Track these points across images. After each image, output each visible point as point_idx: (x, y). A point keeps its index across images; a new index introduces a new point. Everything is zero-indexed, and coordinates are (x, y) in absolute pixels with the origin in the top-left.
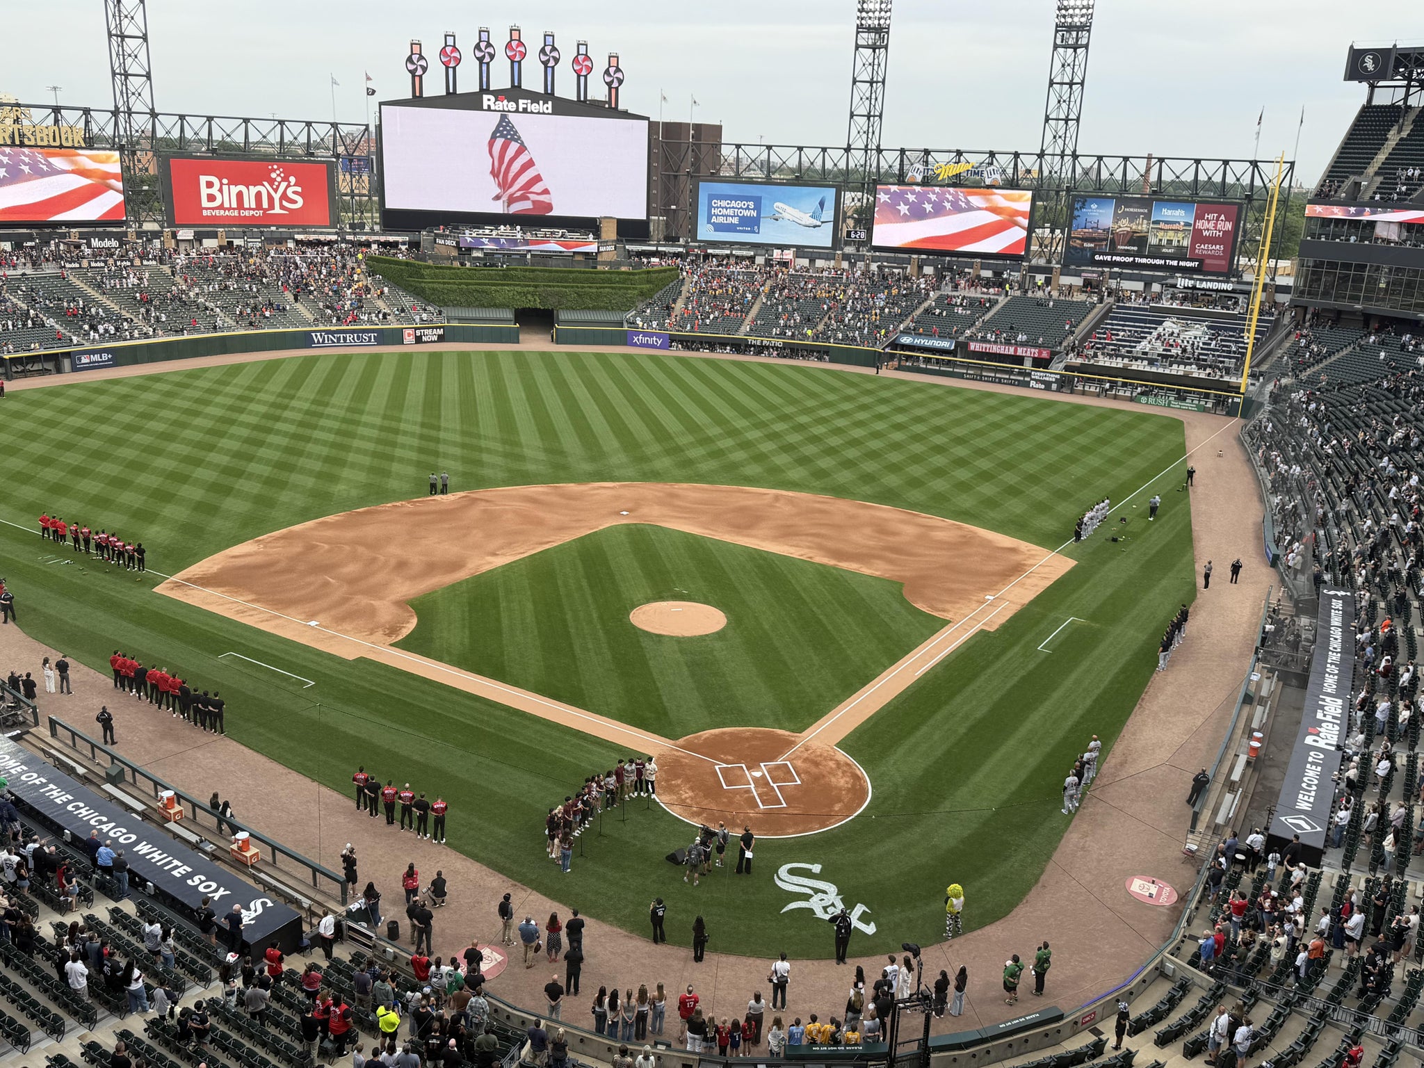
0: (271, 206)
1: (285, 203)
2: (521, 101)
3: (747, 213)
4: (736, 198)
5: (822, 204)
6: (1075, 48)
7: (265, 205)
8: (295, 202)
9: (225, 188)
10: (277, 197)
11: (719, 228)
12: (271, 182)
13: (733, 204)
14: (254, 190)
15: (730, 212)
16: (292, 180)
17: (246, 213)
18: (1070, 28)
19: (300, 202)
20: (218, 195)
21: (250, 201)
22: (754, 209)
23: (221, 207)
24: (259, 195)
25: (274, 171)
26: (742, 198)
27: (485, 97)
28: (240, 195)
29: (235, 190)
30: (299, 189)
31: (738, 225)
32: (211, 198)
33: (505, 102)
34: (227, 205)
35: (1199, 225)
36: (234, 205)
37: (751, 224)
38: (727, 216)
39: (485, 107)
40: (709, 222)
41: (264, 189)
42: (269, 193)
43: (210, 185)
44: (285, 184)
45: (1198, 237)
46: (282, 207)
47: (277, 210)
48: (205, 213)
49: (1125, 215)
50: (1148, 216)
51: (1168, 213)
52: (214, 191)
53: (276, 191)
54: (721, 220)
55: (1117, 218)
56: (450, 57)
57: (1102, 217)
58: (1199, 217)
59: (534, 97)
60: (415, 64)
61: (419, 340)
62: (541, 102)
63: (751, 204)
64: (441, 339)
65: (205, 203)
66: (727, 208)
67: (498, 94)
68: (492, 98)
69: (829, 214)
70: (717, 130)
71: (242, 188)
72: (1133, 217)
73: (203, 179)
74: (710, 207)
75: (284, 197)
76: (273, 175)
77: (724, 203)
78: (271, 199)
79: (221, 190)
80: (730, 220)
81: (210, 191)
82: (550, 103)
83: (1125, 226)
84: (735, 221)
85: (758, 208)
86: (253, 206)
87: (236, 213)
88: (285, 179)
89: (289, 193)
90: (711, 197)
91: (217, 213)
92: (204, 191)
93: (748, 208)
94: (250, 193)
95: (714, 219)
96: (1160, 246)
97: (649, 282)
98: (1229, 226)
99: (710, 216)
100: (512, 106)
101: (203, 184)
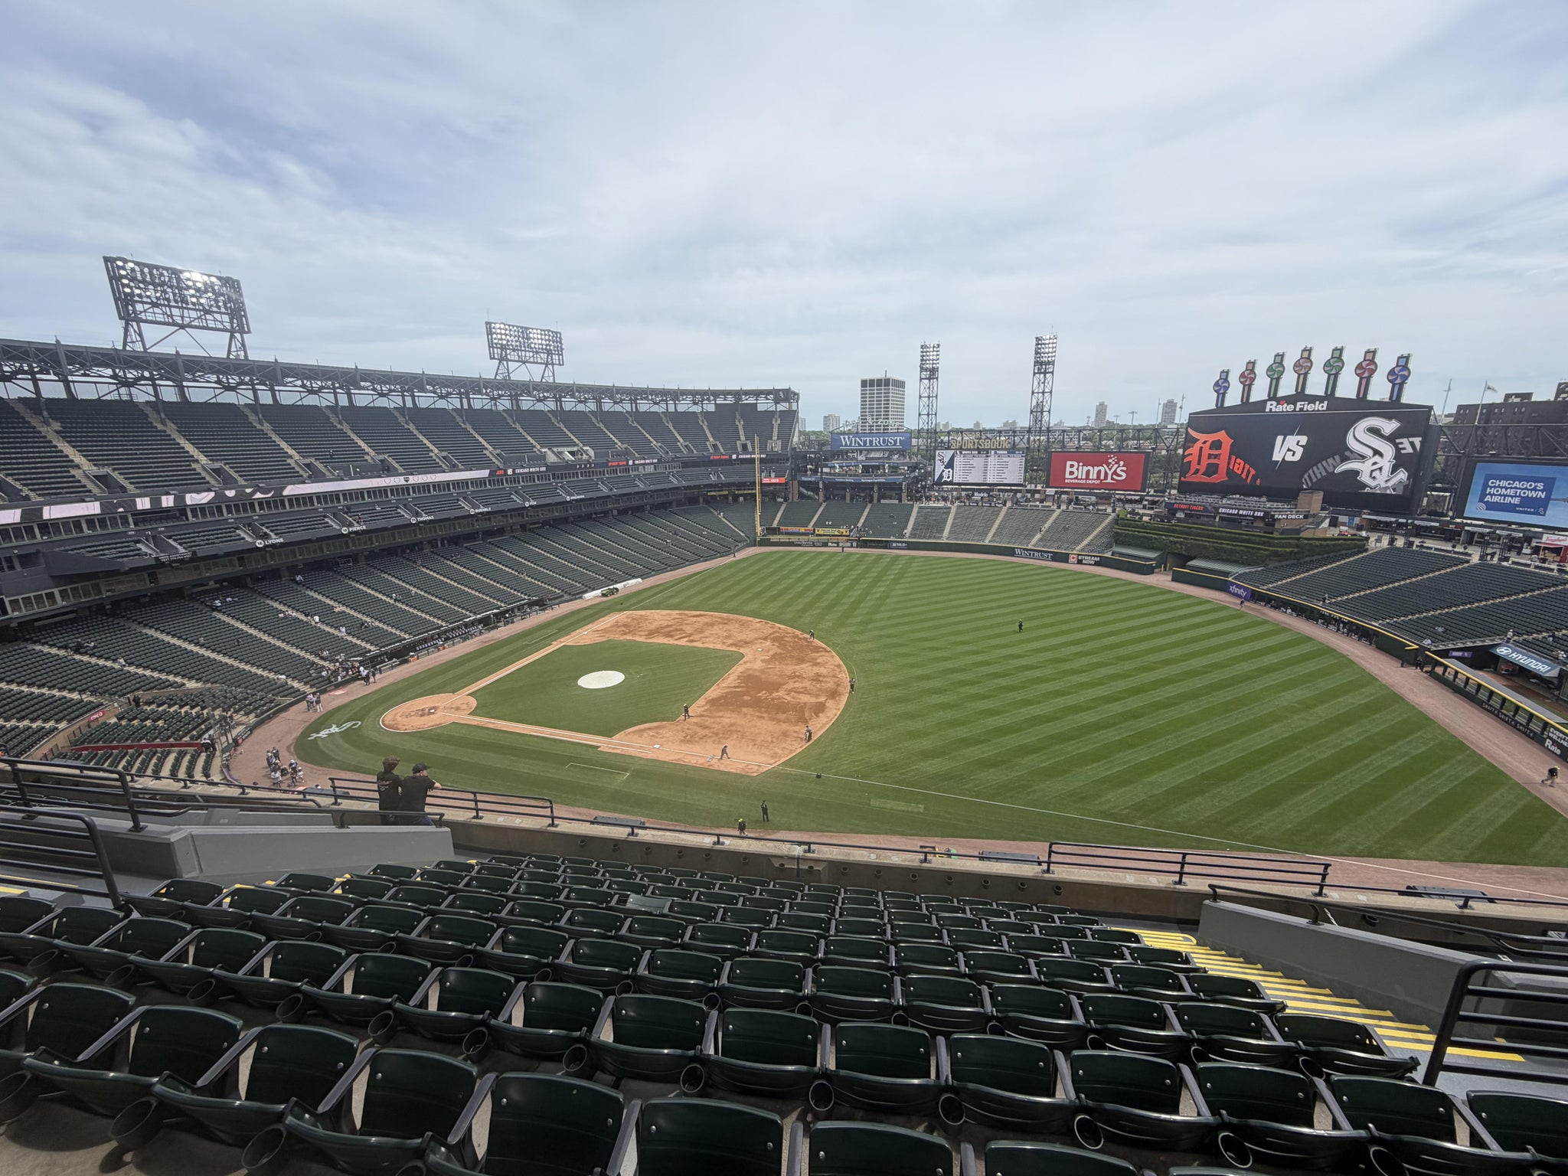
0: (1106, 478)
1: (1114, 477)
2: (1299, 403)
3: (1534, 494)
4: (1520, 479)
7: (1102, 477)
8: (1121, 476)
9: (1080, 468)
10: (1110, 473)
11: (1491, 507)
12: (1108, 464)
13: (1517, 484)
14: (1097, 469)
15: (1512, 492)
17: (1090, 482)
19: (1124, 475)
20: (1076, 472)
21: (1093, 475)
22: (1542, 491)
23: (1076, 478)
25: (1111, 458)
26: (1528, 479)
27: (1269, 403)
28: (1088, 472)
29: (1086, 469)
30: (1125, 469)
31: (1516, 505)
33: (1285, 405)
34: (1079, 477)
36: (1084, 477)
37: (1538, 506)
38: (1505, 496)
39: (1267, 410)
40: (1481, 500)
41: (1103, 468)
42: (1106, 472)
43: (1072, 466)
44: (1116, 466)
46: (1112, 479)
47: (1109, 480)
48: (1066, 481)
52: (1074, 469)
53: (1110, 469)
54: (1496, 499)
56: (1248, 378)
59: (1313, 399)
61: (1080, 562)
62: (1317, 403)
63: (1540, 486)
64: (1097, 564)
65: (1067, 475)
66: (1506, 488)
68: (1275, 403)
71: (1090, 468)
73: (1069, 463)
74: (1486, 486)
75: (1115, 473)
76: (1110, 461)
77: (1504, 483)
78: (1106, 474)
79: (1078, 469)
80: (1508, 500)
81: (1072, 469)
82: (1326, 402)
84: (1516, 501)
85: (1549, 488)
86: (1095, 477)
87: (1084, 482)
88: (1118, 463)
89: (1119, 472)
90: (1488, 478)
91: (1073, 481)
92: (1068, 469)
93: (1535, 489)
94: (1094, 471)
95: (1488, 498)
97: (1297, 546)
99: (1483, 495)
100: (1290, 408)
101: (1068, 466)
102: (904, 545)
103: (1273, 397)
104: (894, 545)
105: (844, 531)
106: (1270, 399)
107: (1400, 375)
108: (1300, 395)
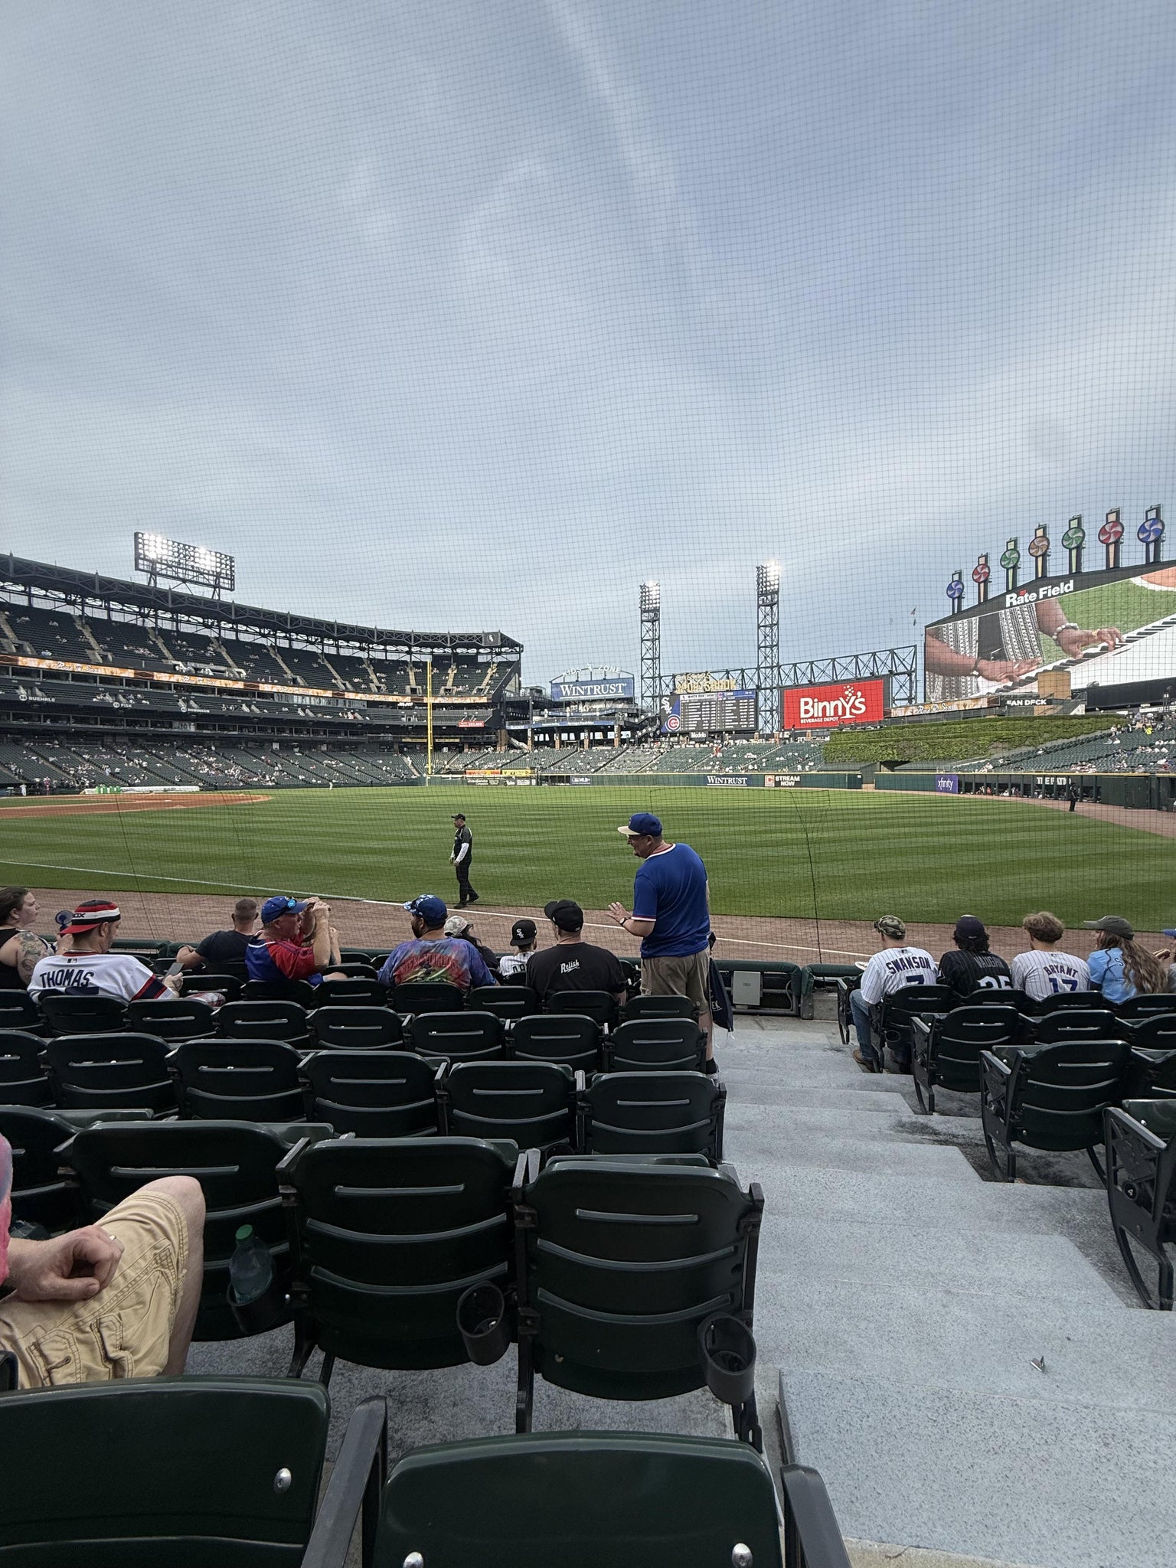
0: (844, 713)
8: (859, 709)
9: (816, 705)
10: (848, 707)
12: (845, 697)
14: (833, 704)
16: (859, 694)
17: (827, 720)
19: (863, 708)
20: (811, 709)
21: (830, 712)
23: (812, 717)
24: (836, 706)
25: (848, 690)
27: (1008, 597)
28: (824, 709)
29: (821, 705)
30: (863, 700)
33: (1026, 595)
34: (815, 715)
36: (820, 715)
39: (1008, 605)
41: (840, 702)
42: (843, 705)
43: (806, 703)
44: (853, 698)
46: (851, 713)
47: (848, 716)
48: (802, 721)
52: (809, 707)
53: (848, 703)
56: (982, 573)
59: (1056, 581)
60: (954, 588)
62: (1062, 584)
65: (803, 715)
68: (1014, 595)
71: (826, 703)
73: (803, 700)
75: (853, 706)
76: (847, 693)
78: (844, 708)
79: (813, 707)
81: (807, 707)
82: (1072, 582)
86: (832, 714)
87: (821, 720)
88: (855, 694)
89: (857, 704)
91: (809, 720)
92: (803, 708)
94: (830, 707)
100: (1032, 596)
101: (802, 704)
103: (1012, 588)
104: (576, 780)
106: (1008, 592)
107: (1152, 530)
108: (1041, 580)
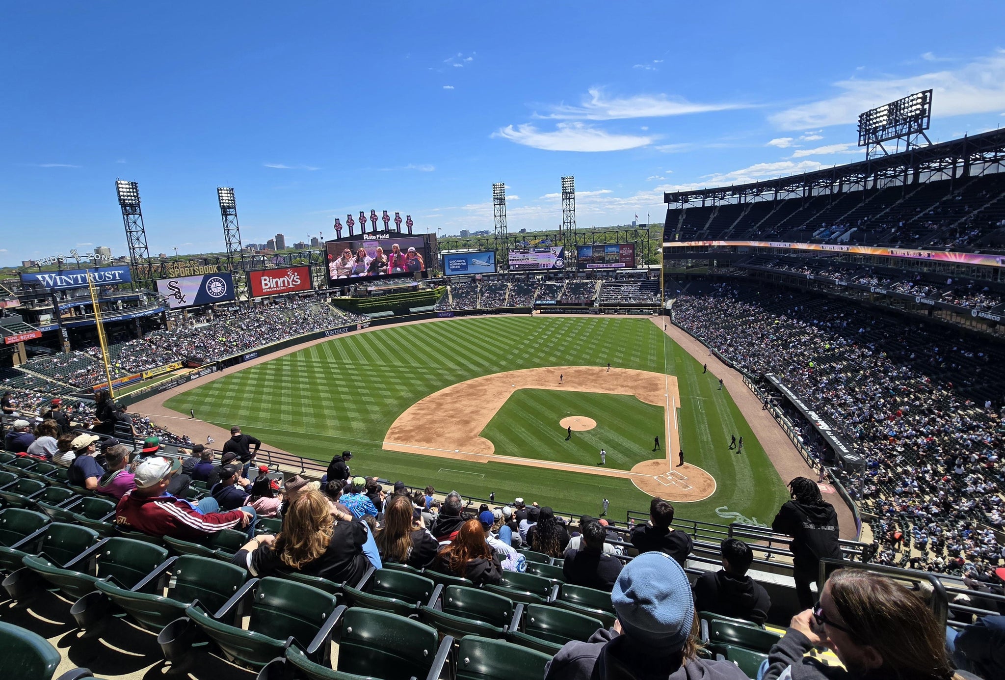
0: (289, 284)
1: (294, 283)
2: (376, 235)
4: (458, 259)
5: (489, 258)
6: (569, 199)
7: (286, 285)
8: (297, 282)
9: (271, 280)
10: (290, 281)
11: (453, 270)
12: (288, 276)
14: (282, 279)
15: (458, 264)
16: (296, 274)
17: (280, 288)
18: (567, 193)
19: (299, 281)
20: (269, 283)
21: (280, 284)
23: (270, 288)
24: (284, 281)
25: (289, 271)
27: (364, 235)
28: (277, 282)
29: (275, 280)
30: (298, 277)
32: (266, 285)
33: (370, 236)
34: (272, 286)
35: (621, 252)
36: (275, 286)
37: (464, 267)
38: (455, 266)
39: (365, 238)
41: (286, 279)
43: (265, 280)
44: (293, 276)
45: (622, 256)
47: (291, 286)
48: (264, 290)
49: (596, 251)
50: (604, 251)
51: (610, 249)
52: (267, 282)
53: (290, 278)
55: (593, 252)
56: (350, 223)
57: (589, 253)
58: (621, 249)
60: (338, 227)
61: (362, 328)
62: (385, 235)
64: (370, 326)
65: (264, 287)
66: (455, 263)
67: (368, 234)
69: (492, 261)
70: (435, 234)
71: (277, 279)
72: (599, 252)
73: (263, 278)
74: (449, 263)
75: (293, 280)
76: (288, 273)
78: (288, 282)
79: (269, 281)
82: (388, 235)
83: (596, 255)
84: (459, 267)
85: (466, 261)
86: (282, 285)
87: (276, 289)
88: (293, 274)
89: (295, 279)
90: (449, 260)
91: (268, 290)
92: (263, 282)
93: (463, 262)
94: (280, 281)
96: (609, 260)
98: (631, 251)
99: (449, 266)
100: (374, 237)
101: (263, 281)
102: (254, 354)
103: (364, 233)
104: (247, 357)
105: (175, 364)
107: (410, 223)
108: (375, 232)
